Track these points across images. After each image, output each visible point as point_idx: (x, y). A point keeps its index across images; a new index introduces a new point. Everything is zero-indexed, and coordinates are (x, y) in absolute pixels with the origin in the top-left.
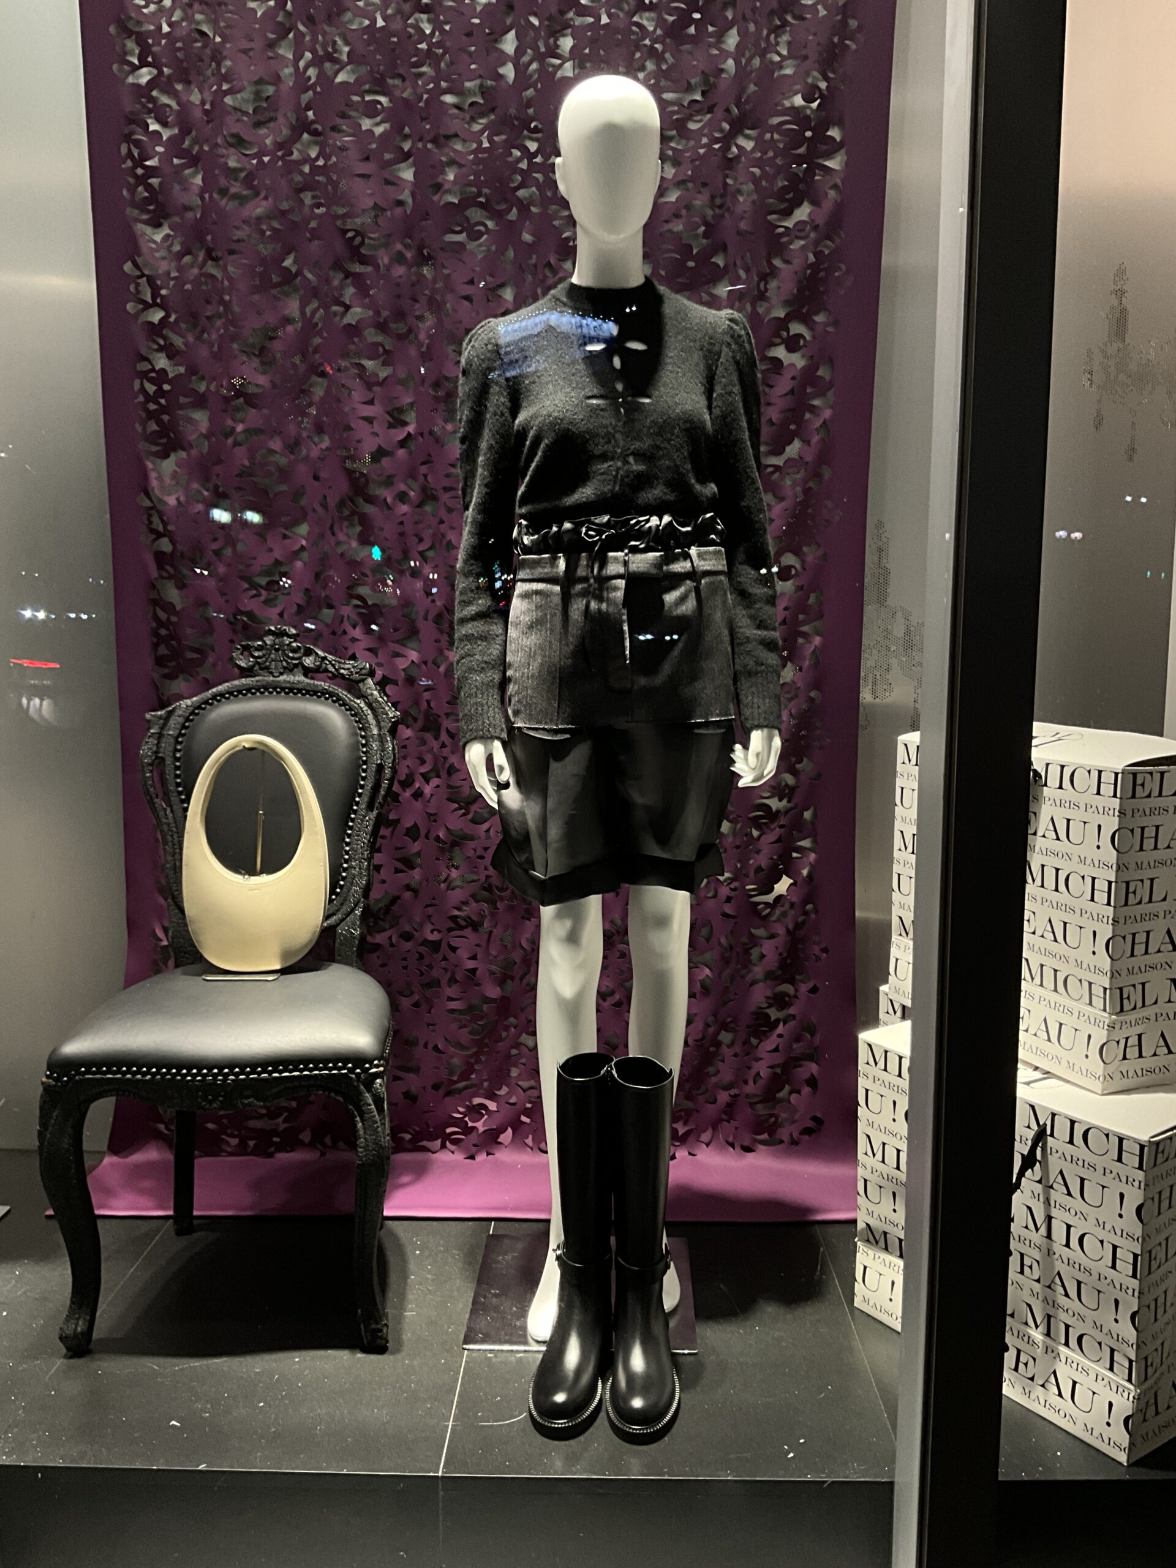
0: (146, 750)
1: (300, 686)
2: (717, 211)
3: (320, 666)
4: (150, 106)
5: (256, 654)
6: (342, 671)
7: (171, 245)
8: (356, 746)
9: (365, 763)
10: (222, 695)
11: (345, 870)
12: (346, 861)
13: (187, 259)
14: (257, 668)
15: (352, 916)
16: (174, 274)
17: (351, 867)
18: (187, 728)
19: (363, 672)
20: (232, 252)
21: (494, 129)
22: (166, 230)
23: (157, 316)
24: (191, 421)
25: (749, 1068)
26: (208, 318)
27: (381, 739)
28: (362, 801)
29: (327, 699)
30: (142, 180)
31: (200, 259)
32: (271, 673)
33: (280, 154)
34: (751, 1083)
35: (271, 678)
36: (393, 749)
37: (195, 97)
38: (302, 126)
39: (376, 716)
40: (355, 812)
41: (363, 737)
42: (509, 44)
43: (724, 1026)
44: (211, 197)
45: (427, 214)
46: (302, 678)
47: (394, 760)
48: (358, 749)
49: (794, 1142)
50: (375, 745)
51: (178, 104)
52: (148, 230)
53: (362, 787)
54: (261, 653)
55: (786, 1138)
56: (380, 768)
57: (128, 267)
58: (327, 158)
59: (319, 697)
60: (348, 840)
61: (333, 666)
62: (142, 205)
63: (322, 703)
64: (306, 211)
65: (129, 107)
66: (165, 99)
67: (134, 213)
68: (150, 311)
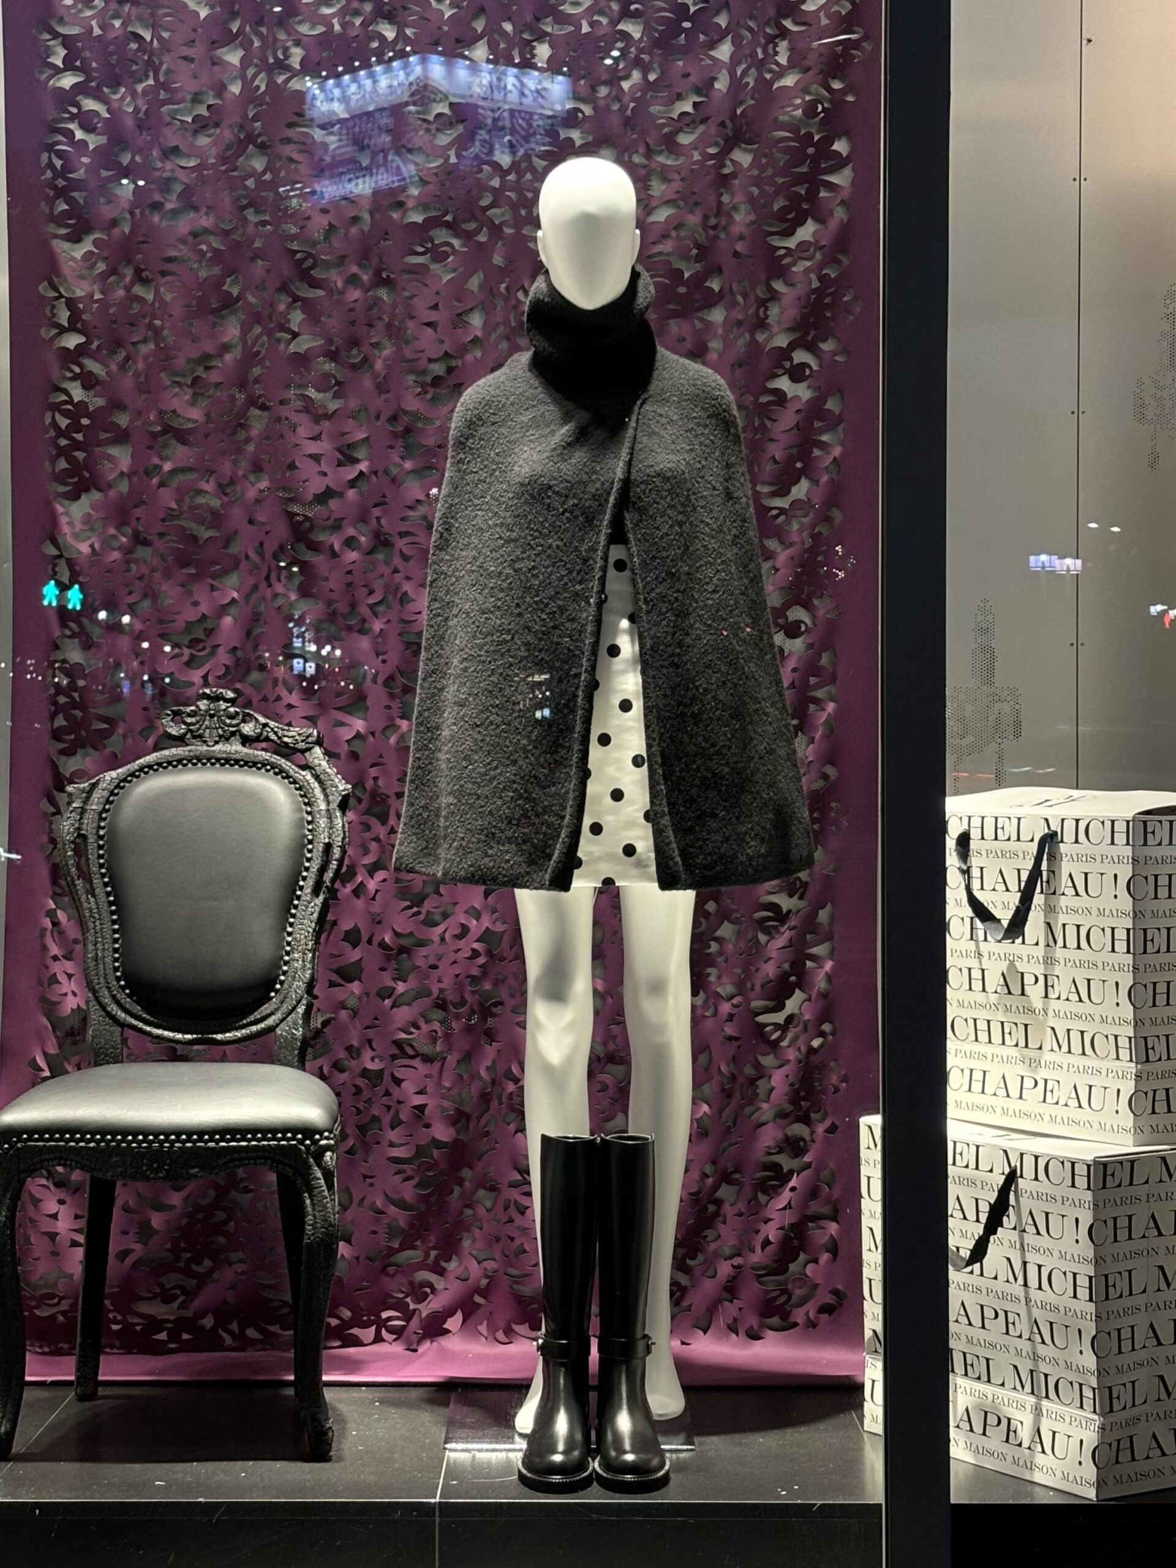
0: (67, 826)
1: (237, 756)
2: (711, 232)
3: (261, 734)
4: (74, 110)
5: (189, 720)
6: (286, 739)
7: (95, 264)
8: (300, 824)
9: (310, 842)
10: (150, 767)
11: (286, 963)
12: (288, 954)
13: (111, 279)
14: (189, 736)
15: (293, 1015)
16: (97, 296)
17: (293, 960)
18: (111, 803)
19: (310, 740)
20: (163, 273)
21: (460, 143)
22: (87, 246)
23: (73, 341)
24: (110, 458)
25: (757, 1232)
26: (133, 343)
27: (330, 817)
28: (308, 885)
29: (268, 771)
30: (62, 193)
31: (128, 279)
32: (205, 742)
33: (223, 168)
34: (758, 1249)
35: (205, 748)
36: (343, 826)
37: (128, 105)
38: (247, 140)
39: (324, 790)
40: (299, 898)
41: (309, 813)
42: (479, 52)
43: (725, 1178)
44: (142, 213)
45: (387, 233)
46: (240, 748)
47: (344, 838)
48: (303, 827)
49: (812, 1325)
50: (323, 822)
51: (108, 111)
52: (66, 246)
53: (307, 869)
54: (194, 720)
55: (801, 1321)
56: (328, 847)
57: (43, 288)
58: (275, 172)
59: (259, 769)
60: (289, 929)
61: (275, 733)
62: (59, 220)
63: (262, 776)
64: (250, 229)
65: (51, 113)
66: (90, 104)
67: (52, 228)
68: (66, 336)
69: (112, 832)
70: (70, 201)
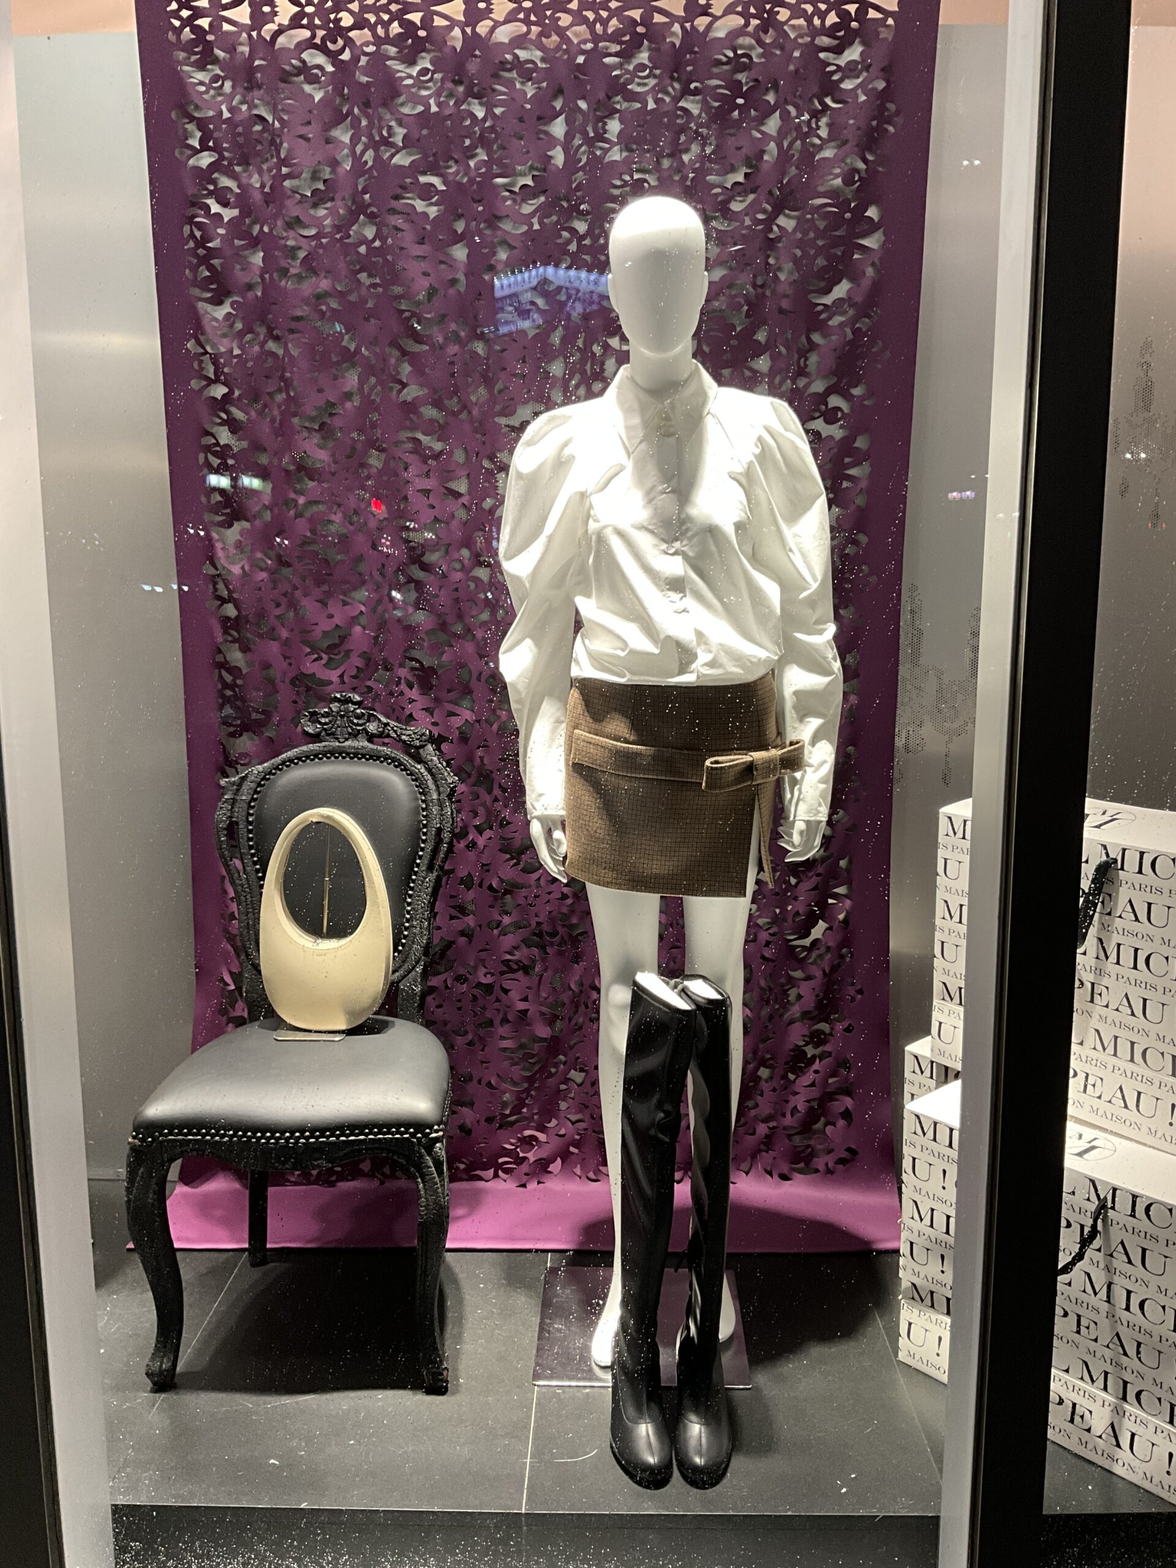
0: (221, 815)
1: (364, 751)
2: (759, 290)
3: (383, 732)
4: (211, 187)
5: (323, 720)
6: (403, 737)
7: (234, 323)
8: (416, 811)
9: (425, 826)
10: (291, 761)
11: (406, 929)
12: (408, 921)
13: (249, 337)
14: (323, 733)
15: (413, 973)
16: (236, 352)
17: (412, 926)
18: (258, 793)
19: (424, 738)
20: (292, 331)
21: (543, 211)
22: (226, 309)
23: (219, 391)
24: (254, 493)
25: (787, 1102)
26: (268, 393)
27: (441, 803)
28: (422, 863)
29: (389, 764)
30: (205, 261)
31: (262, 336)
32: (337, 739)
33: (338, 236)
34: (788, 1115)
35: (337, 744)
36: (452, 813)
37: (255, 181)
38: (358, 209)
39: (435, 781)
40: (416, 873)
41: (423, 801)
42: (558, 128)
43: (763, 1063)
44: (271, 277)
45: (480, 294)
46: (366, 743)
47: (452, 824)
48: (419, 814)
49: (829, 1172)
50: (435, 810)
51: (239, 187)
52: (209, 308)
53: (422, 849)
54: (327, 720)
55: (821, 1167)
57: (190, 345)
58: (383, 240)
59: (382, 762)
60: (409, 900)
61: (395, 732)
62: (204, 284)
63: (385, 768)
64: (364, 291)
65: (191, 190)
66: (225, 182)
67: (196, 292)
68: (213, 387)
69: (259, 819)
70: (211, 268)
